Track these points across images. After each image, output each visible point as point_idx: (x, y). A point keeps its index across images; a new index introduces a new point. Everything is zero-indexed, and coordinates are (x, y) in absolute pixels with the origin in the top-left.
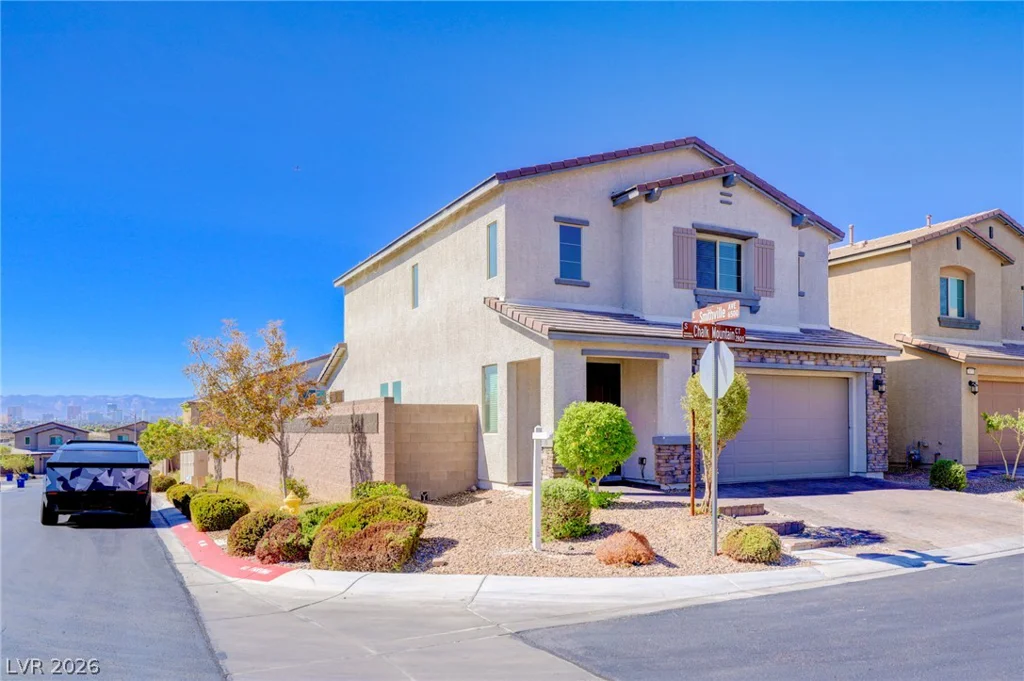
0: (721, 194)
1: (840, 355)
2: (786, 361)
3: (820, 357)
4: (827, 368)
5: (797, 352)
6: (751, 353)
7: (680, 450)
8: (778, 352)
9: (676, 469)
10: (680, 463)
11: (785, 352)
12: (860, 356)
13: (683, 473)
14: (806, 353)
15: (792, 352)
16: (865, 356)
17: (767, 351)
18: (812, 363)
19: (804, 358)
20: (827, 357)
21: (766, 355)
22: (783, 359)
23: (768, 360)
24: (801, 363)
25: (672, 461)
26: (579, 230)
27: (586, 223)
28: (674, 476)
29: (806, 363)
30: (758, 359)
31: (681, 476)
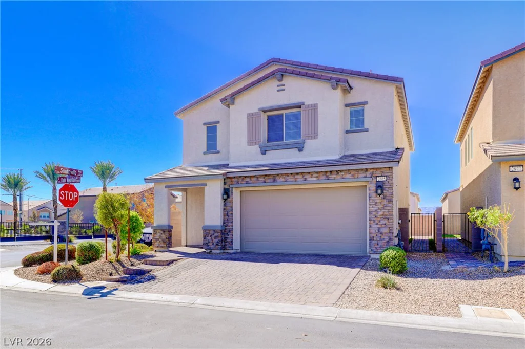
0: (278, 86)
1: (341, 171)
2: (293, 179)
3: (321, 174)
4: (328, 181)
5: (302, 173)
6: (266, 177)
7: (212, 232)
8: (287, 175)
9: (209, 242)
10: (212, 239)
11: (291, 174)
12: (362, 170)
13: (213, 245)
14: (309, 173)
15: (297, 174)
16: (366, 170)
17: (278, 175)
18: (315, 179)
19: (307, 176)
20: (328, 174)
21: (277, 177)
22: (290, 178)
23: (278, 180)
24: (305, 179)
25: (207, 238)
26: (216, 126)
27: (219, 122)
28: (208, 246)
29: (308, 179)
30: (272, 180)
31: (213, 246)
